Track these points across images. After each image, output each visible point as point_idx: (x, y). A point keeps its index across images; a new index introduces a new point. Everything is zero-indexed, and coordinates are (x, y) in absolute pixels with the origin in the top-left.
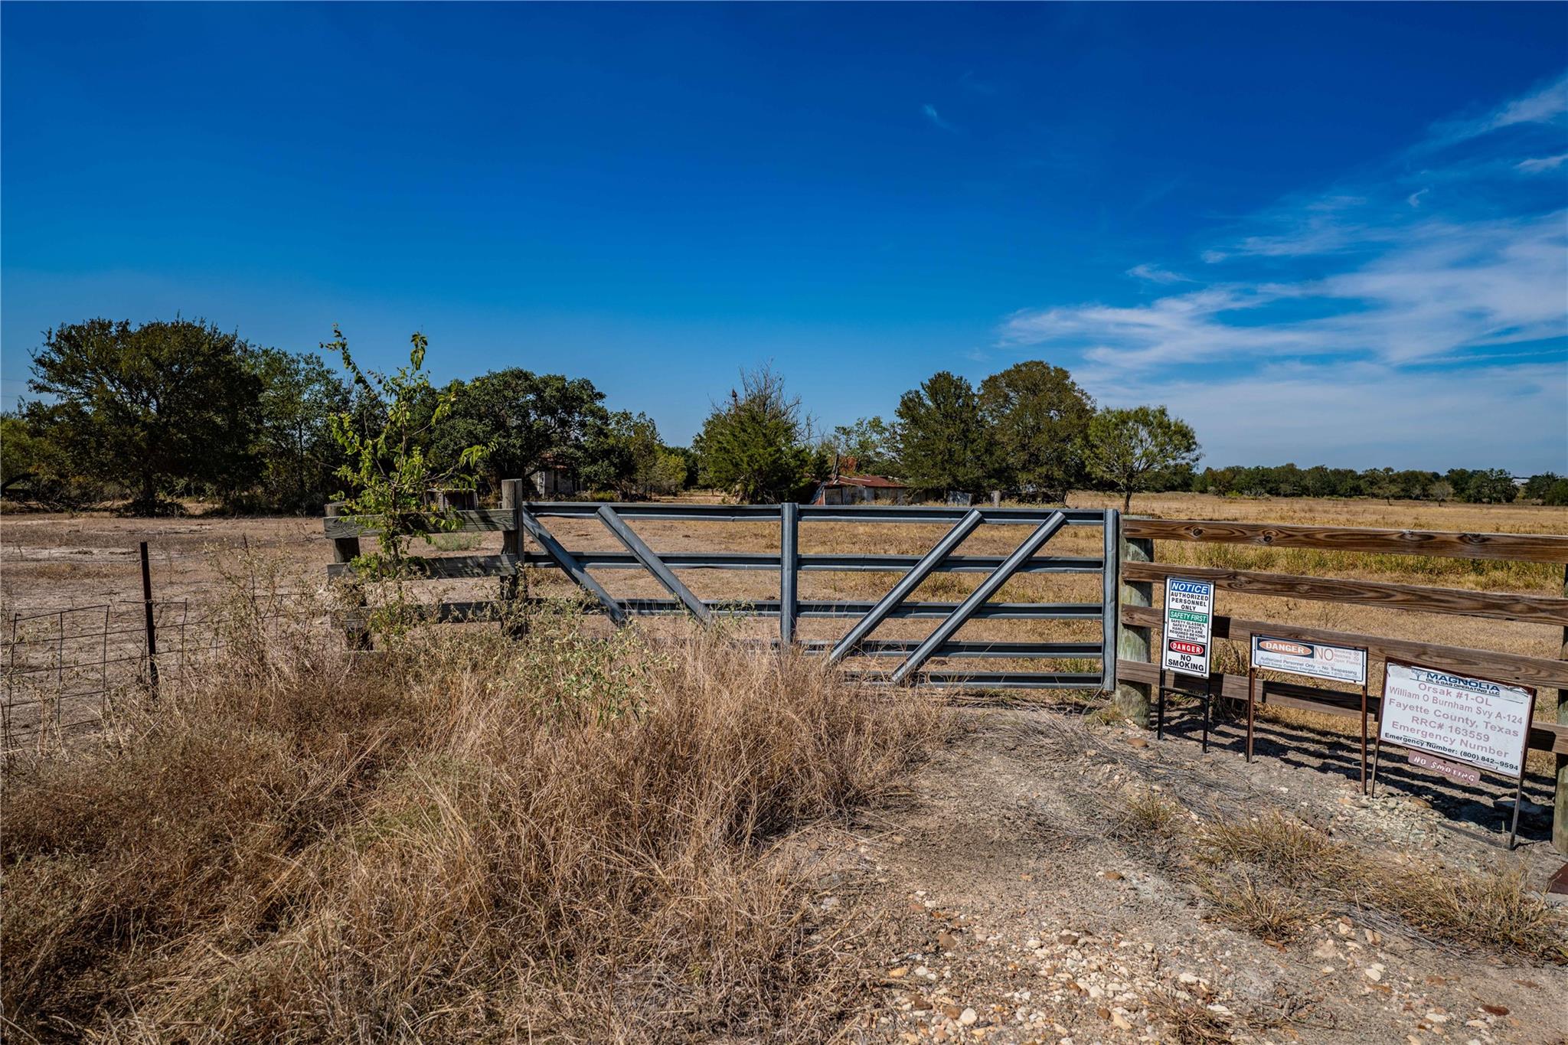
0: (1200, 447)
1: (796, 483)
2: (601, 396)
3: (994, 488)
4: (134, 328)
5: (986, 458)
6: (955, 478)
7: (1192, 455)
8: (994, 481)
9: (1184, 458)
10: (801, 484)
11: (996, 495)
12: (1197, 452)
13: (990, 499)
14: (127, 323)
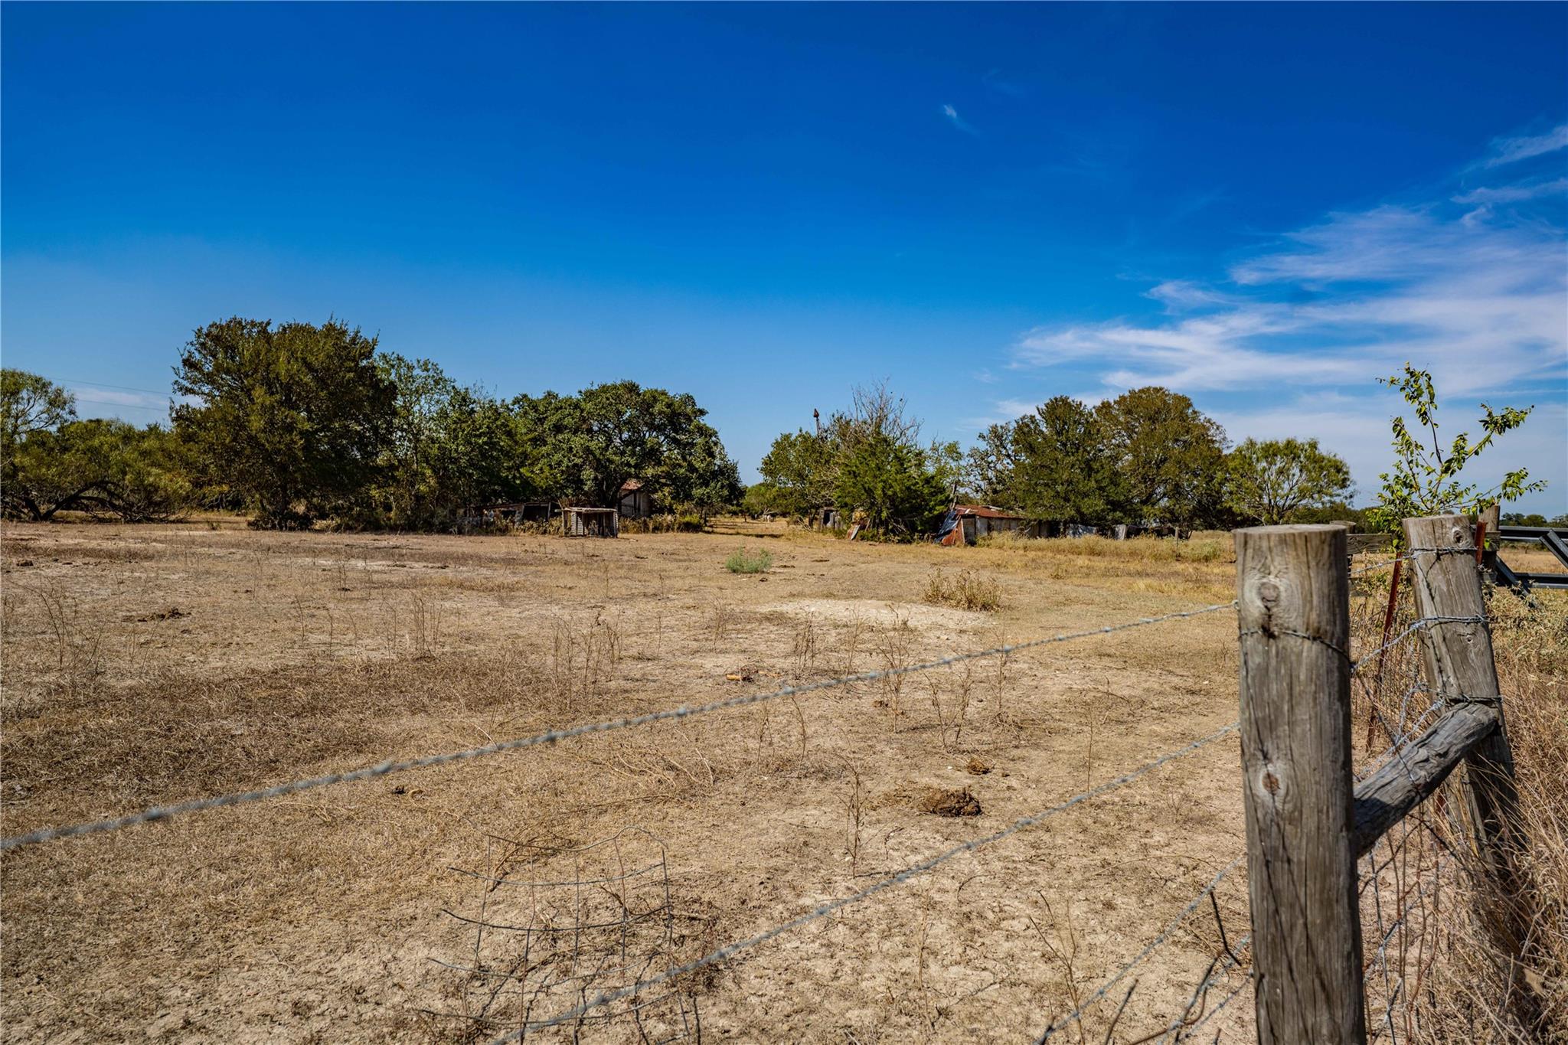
0: (1355, 483)
1: (930, 511)
2: (702, 412)
3: (1118, 522)
4: (273, 329)
5: (1111, 489)
6: (1078, 510)
7: (1346, 492)
8: (1118, 514)
9: (1340, 496)
10: (936, 513)
11: (1122, 529)
12: (1351, 489)
13: (1114, 535)
14: (268, 324)
